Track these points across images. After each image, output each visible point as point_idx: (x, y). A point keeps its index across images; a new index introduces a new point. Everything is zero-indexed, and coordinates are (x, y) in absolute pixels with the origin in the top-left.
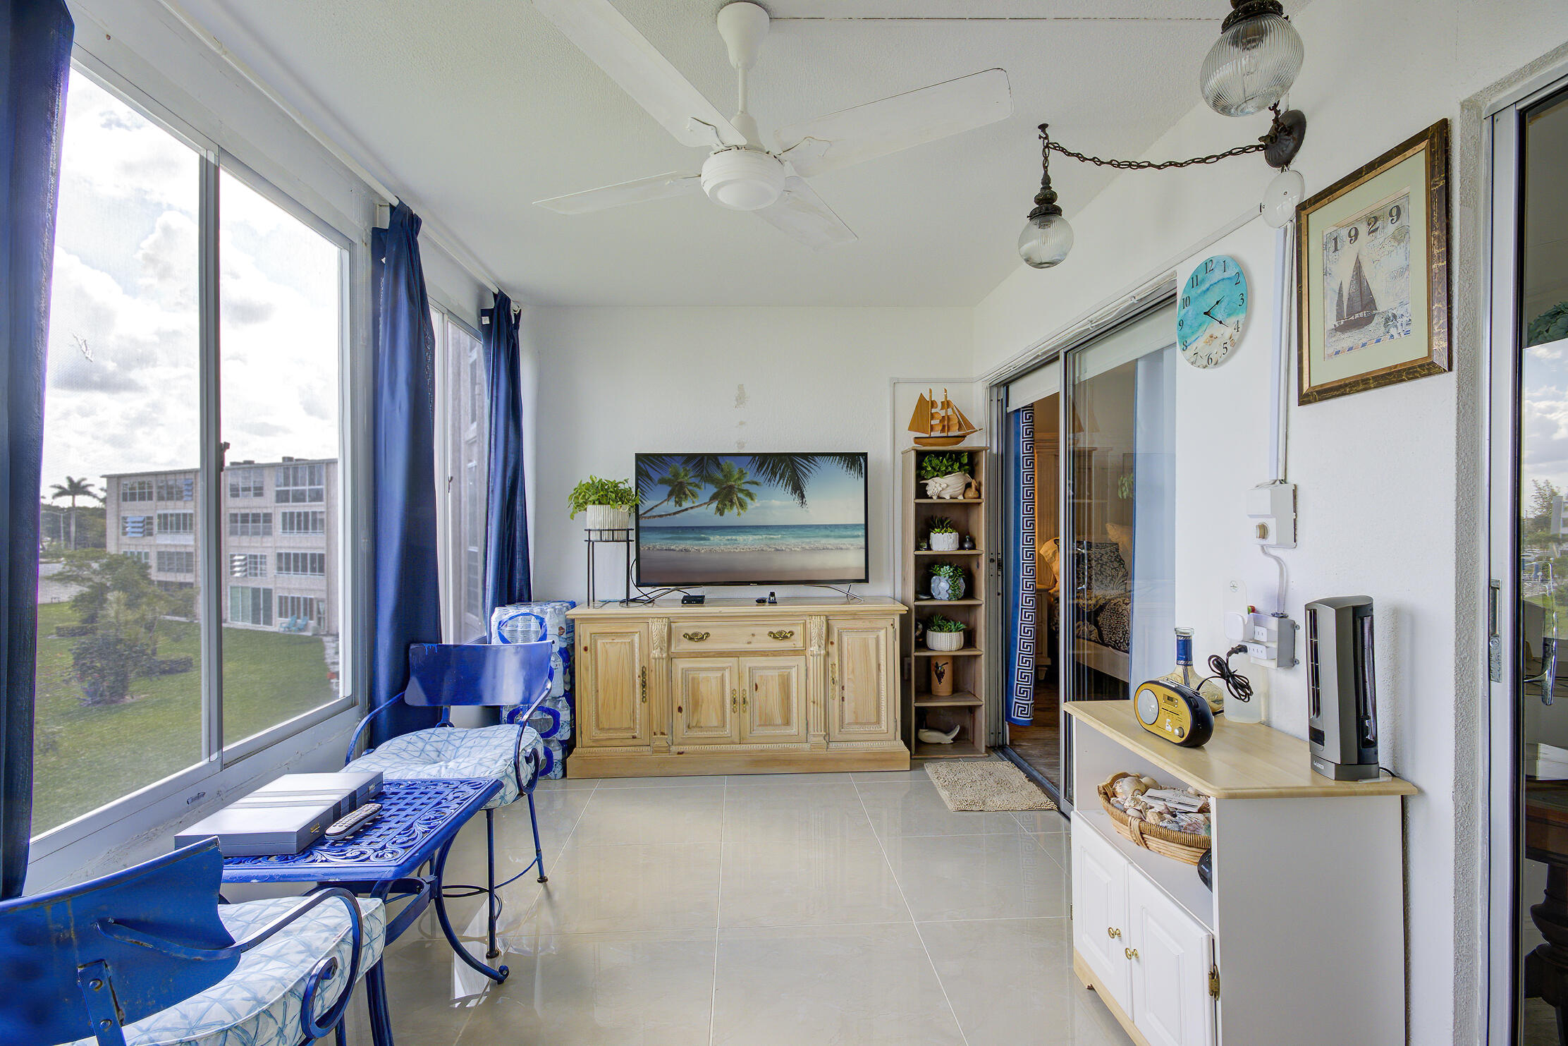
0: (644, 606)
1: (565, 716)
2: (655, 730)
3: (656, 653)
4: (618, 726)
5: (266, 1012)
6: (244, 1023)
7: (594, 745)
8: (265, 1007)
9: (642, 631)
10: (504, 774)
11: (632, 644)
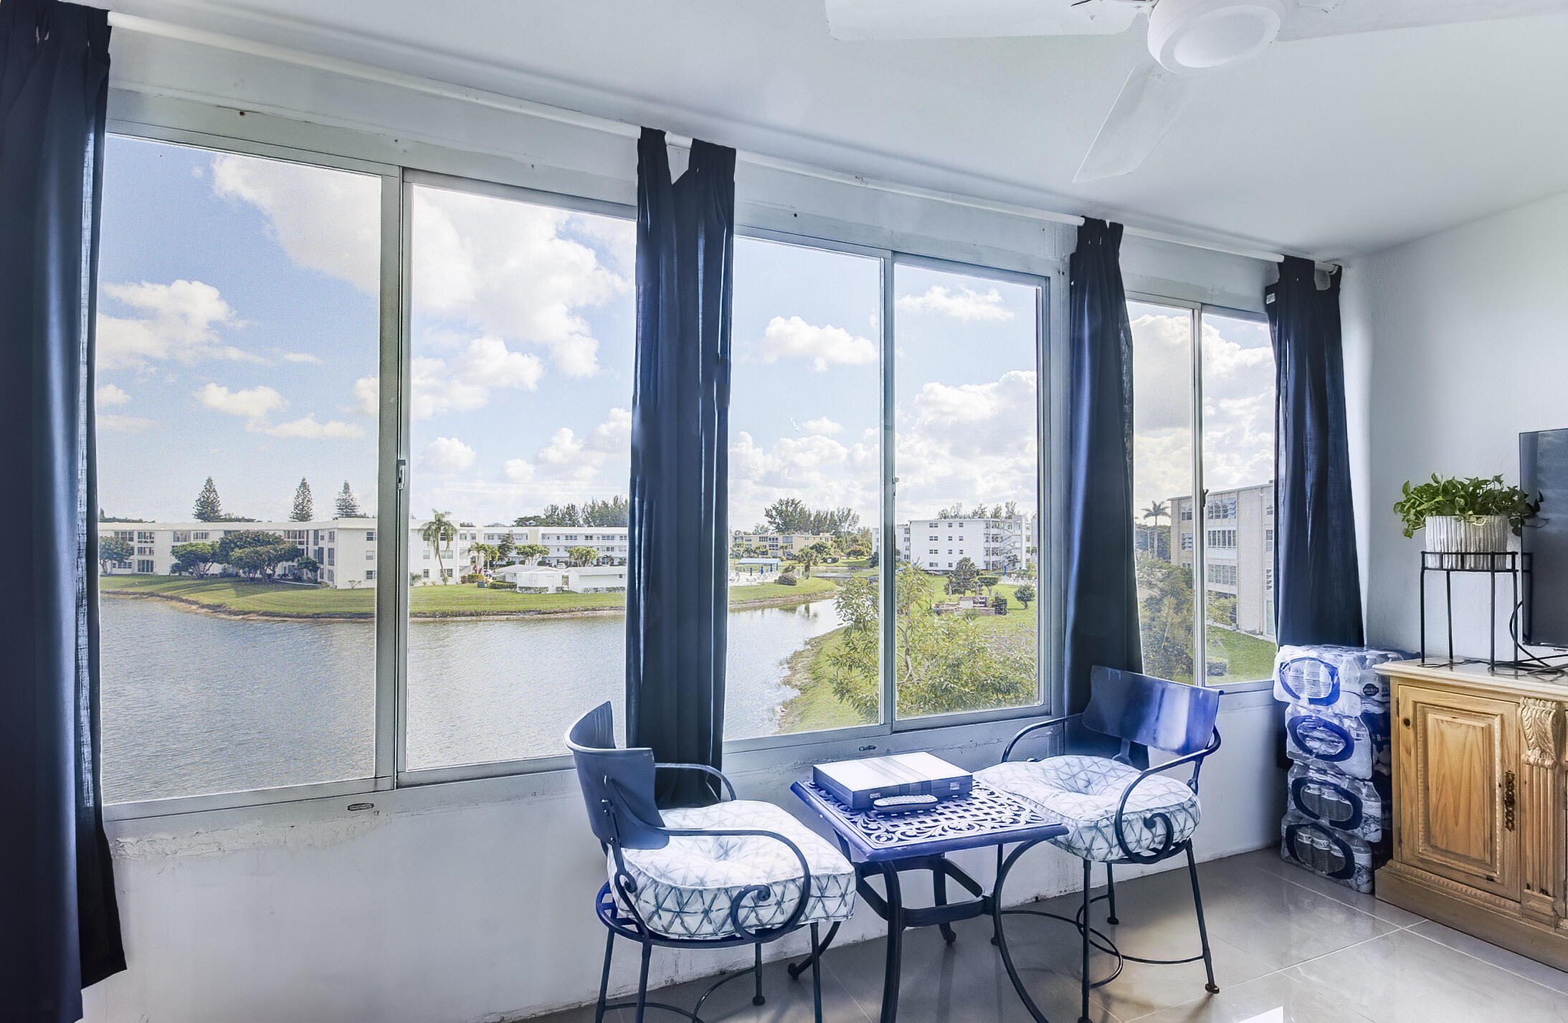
0: (1530, 677)
1: (1372, 807)
2: (1529, 880)
3: (1532, 755)
4: (1460, 851)
5: (701, 892)
6: (685, 890)
7: (1421, 865)
8: (700, 888)
9: (1505, 714)
10: (1093, 824)
11: (1488, 732)
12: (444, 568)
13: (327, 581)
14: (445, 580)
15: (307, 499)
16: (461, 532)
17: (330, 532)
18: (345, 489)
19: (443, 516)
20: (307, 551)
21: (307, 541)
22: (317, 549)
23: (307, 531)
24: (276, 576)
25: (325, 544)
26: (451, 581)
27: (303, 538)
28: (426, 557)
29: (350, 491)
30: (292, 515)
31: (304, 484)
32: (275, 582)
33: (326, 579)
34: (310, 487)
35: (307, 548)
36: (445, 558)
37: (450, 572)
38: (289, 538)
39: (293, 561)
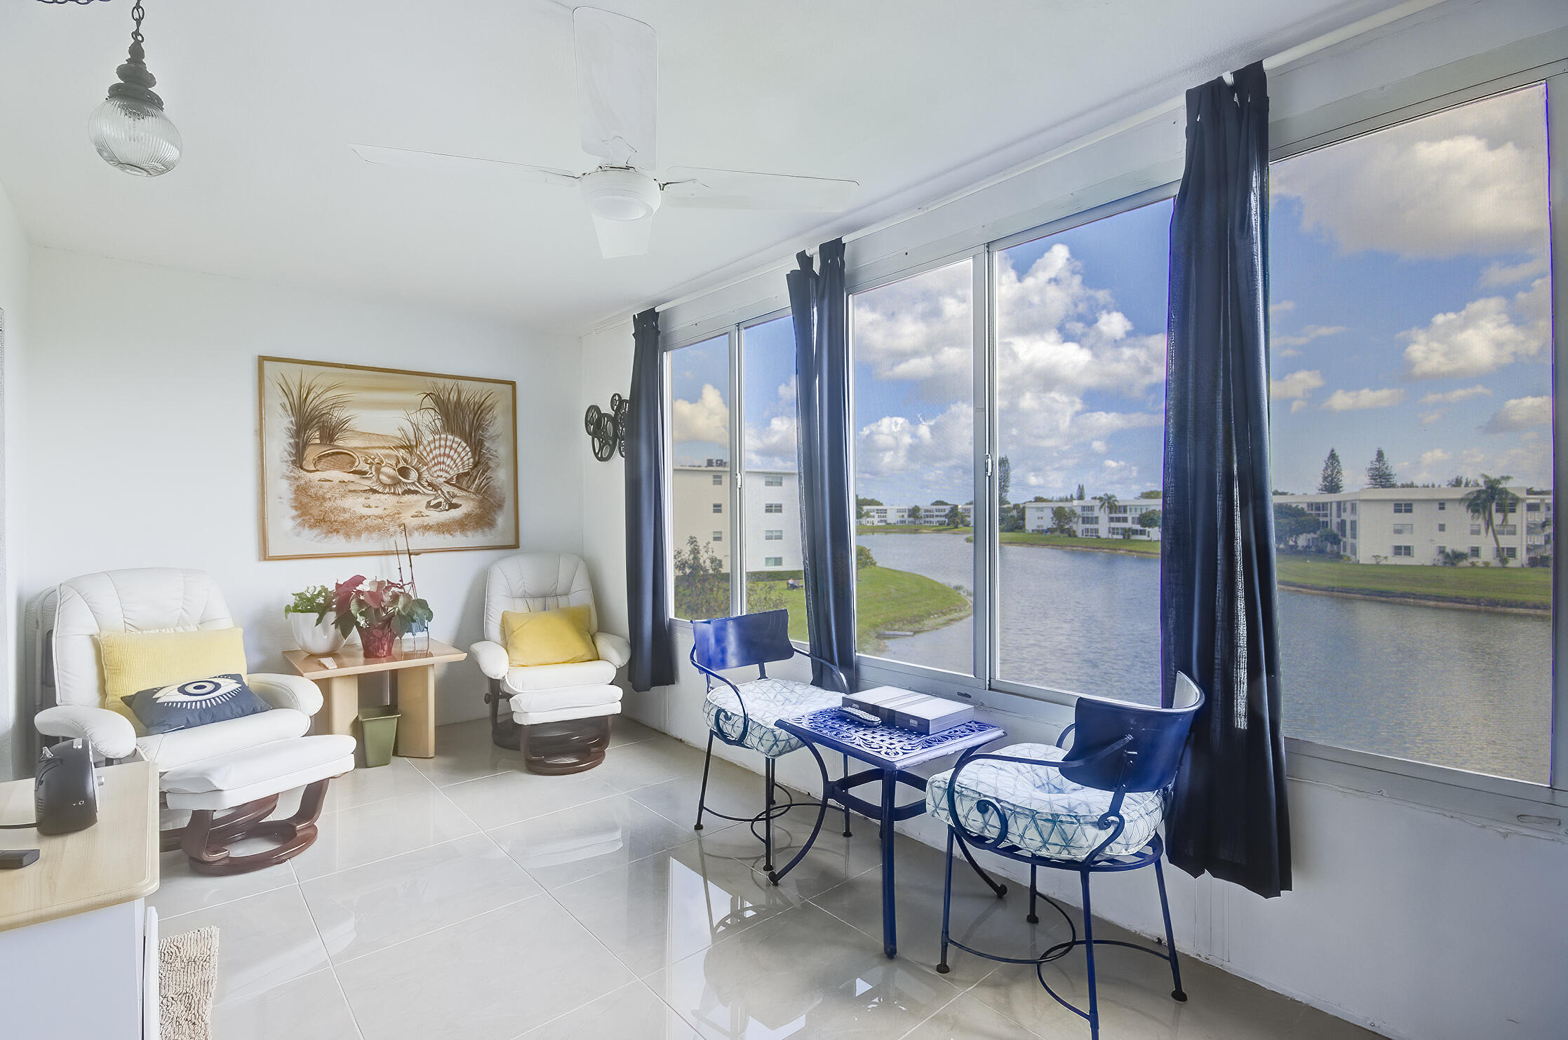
12: (1501, 546)
13: (1350, 555)
14: (1504, 561)
15: (1337, 470)
16: (1528, 501)
17: (1353, 504)
18: (1379, 457)
19: (1498, 482)
20: (1331, 523)
21: (1331, 514)
22: (1340, 521)
23: (1331, 503)
24: (1300, 548)
25: (1347, 516)
26: (1512, 563)
27: (1327, 510)
28: (1476, 532)
29: (1385, 459)
30: (1320, 487)
31: (1333, 456)
32: (1300, 553)
33: (1348, 553)
34: (1339, 458)
35: (1331, 520)
36: (1503, 534)
37: (1512, 552)
38: (1312, 510)
39: (1315, 534)
